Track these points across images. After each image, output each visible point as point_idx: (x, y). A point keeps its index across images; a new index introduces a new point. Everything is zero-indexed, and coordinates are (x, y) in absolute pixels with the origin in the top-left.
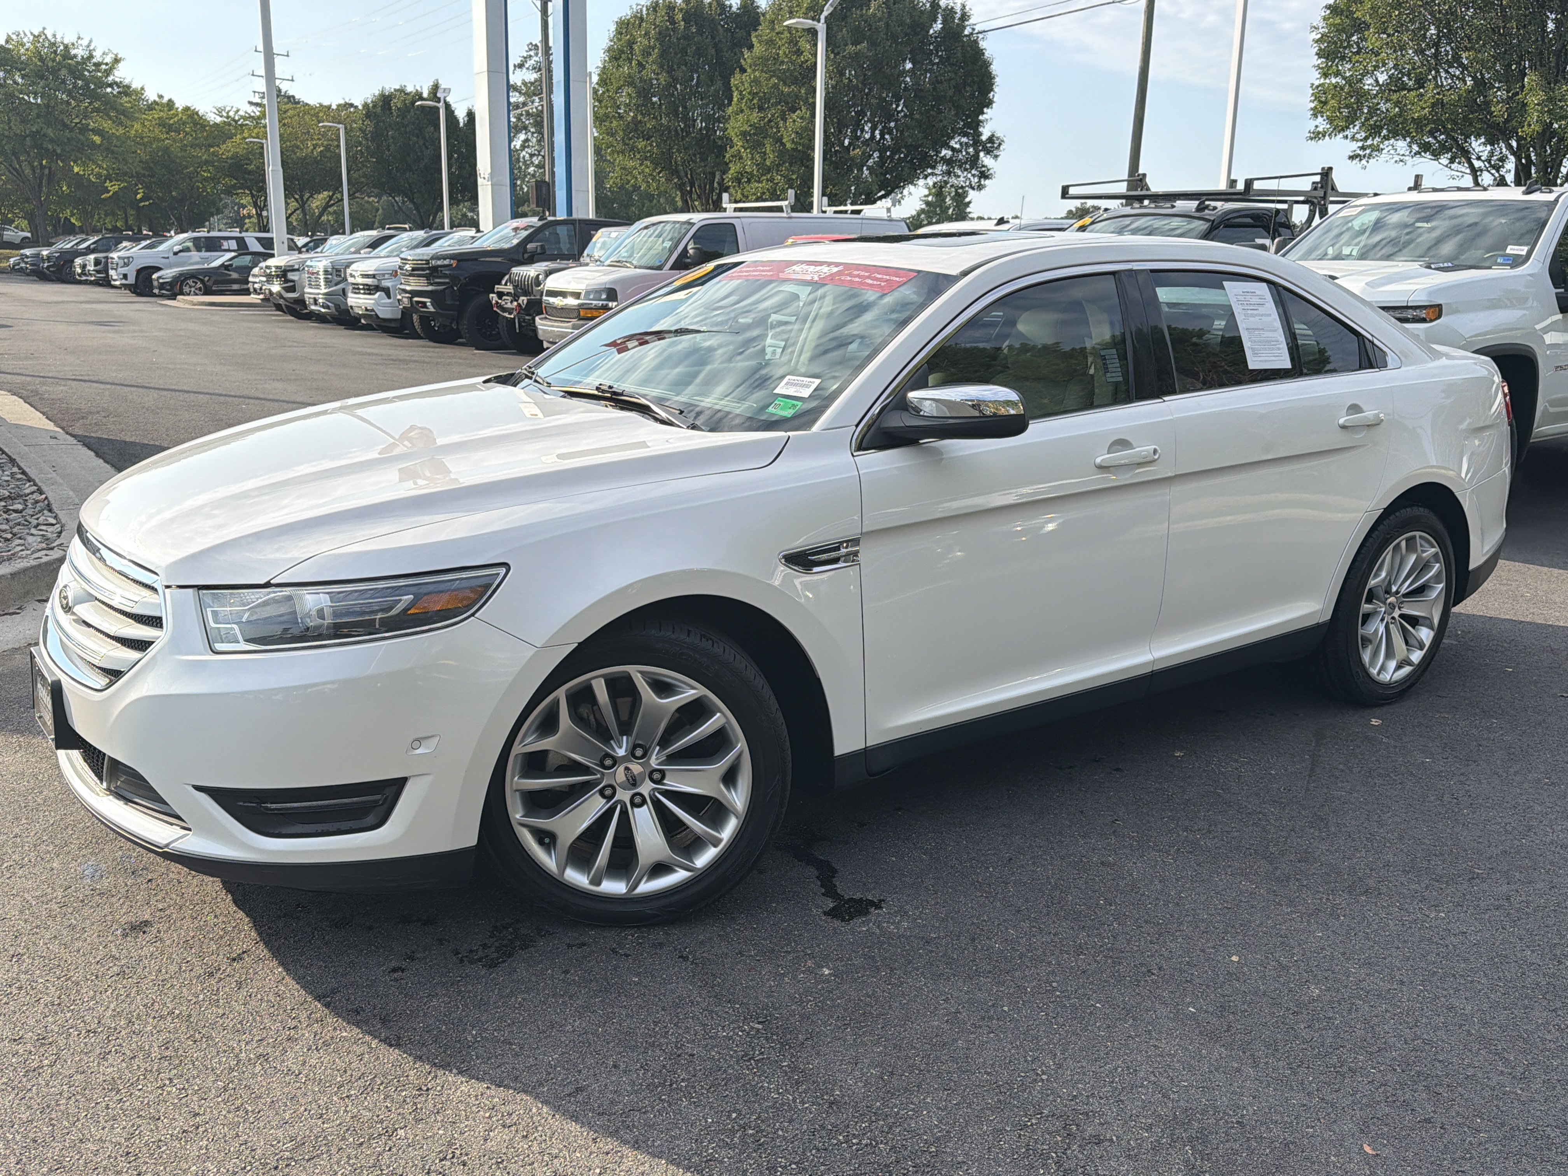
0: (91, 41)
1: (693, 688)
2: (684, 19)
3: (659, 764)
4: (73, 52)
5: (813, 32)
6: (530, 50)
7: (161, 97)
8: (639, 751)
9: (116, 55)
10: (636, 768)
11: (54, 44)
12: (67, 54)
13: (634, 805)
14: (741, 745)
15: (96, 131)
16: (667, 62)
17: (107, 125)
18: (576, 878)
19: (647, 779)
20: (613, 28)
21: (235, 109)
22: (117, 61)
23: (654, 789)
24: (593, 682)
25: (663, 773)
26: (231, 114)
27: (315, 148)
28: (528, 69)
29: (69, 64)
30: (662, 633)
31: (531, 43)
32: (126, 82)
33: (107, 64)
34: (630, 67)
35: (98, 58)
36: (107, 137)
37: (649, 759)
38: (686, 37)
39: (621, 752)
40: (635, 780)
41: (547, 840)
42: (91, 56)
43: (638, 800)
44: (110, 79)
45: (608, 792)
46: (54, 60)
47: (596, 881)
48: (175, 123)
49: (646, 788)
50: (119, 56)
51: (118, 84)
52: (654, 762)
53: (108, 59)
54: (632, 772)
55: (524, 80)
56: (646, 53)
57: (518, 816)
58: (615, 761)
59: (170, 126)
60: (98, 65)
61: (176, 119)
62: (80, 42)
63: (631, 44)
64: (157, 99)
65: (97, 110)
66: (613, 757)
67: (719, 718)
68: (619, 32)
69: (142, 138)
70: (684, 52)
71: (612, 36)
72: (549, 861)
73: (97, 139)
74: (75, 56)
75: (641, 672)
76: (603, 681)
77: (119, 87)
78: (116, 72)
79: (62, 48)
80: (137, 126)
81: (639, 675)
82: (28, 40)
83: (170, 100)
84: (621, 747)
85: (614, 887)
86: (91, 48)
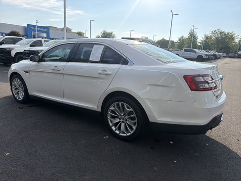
1: (21, 82)
14: (24, 89)
18: (16, 96)
24: (16, 79)
57: (13, 89)
67: (22, 86)
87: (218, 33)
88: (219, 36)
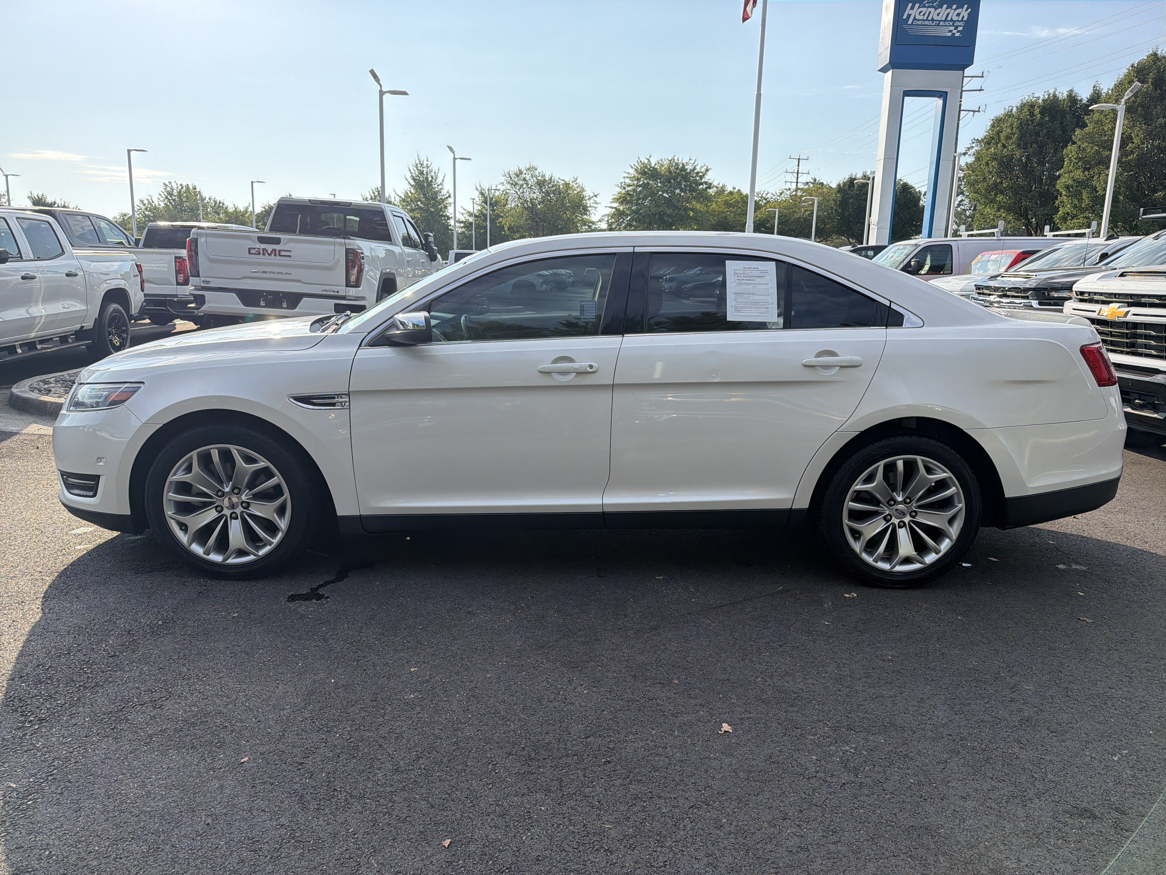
0: (695, 161)
1: (263, 462)
2: (1040, 113)
3: (247, 499)
4: (686, 167)
5: (1115, 112)
6: (973, 143)
7: (734, 188)
8: (237, 490)
9: (707, 167)
10: (235, 499)
11: (677, 164)
12: (683, 169)
13: (231, 518)
14: (287, 494)
15: (692, 210)
16: (1022, 143)
17: (698, 206)
18: (197, 549)
19: (240, 506)
20: (990, 123)
21: (766, 192)
22: (707, 170)
23: (243, 512)
24: (211, 451)
25: (249, 504)
26: (764, 195)
27: (805, 212)
28: (970, 155)
29: (683, 174)
30: (249, 431)
31: (974, 139)
32: (710, 182)
33: (702, 172)
34: (997, 148)
35: (698, 169)
36: (696, 211)
37: (241, 495)
38: (1040, 125)
39: (227, 490)
40: (233, 505)
41: (183, 528)
42: (694, 169)
43: (234, 515)
44: (703, 180)
45: (219, 509)
46: (675, 172)
47: (207, 553)
48: (733, 202)
49: (239, 510)
50: (709, 167)
51: (706, 183)
52: (244, 498)
53: (703, 170)
54: (232, 501)
55: (967, 162)
56: (1008, 138)
57: (169, 513)
58: (224, 494)
59: (730, 204)
60: (697, 173)
61: (734, 200)
62: (690, 162)
63: (999, 133)
64: (732, 190)
65: (694, 198)
66: (223, 492)
67: (276, 479)
68: (993, 126)
69: (715, 212)
70: (1037, 134)
71: (988, 129)
72: (183, 538)
73: (691, 214)
74: (687, 169)
75: (236, 449)
76: (217, 451)
77: (706, 184)
78: (706, 177)
79: (681, 165)
80: (714, 205)
81: (236, 451)
82: (666, 163)
83: (739, 190)
84: (227, 487)
85: (216, 558)
86: (695, 164)
87: (532, 182)
88: (537, 195)
